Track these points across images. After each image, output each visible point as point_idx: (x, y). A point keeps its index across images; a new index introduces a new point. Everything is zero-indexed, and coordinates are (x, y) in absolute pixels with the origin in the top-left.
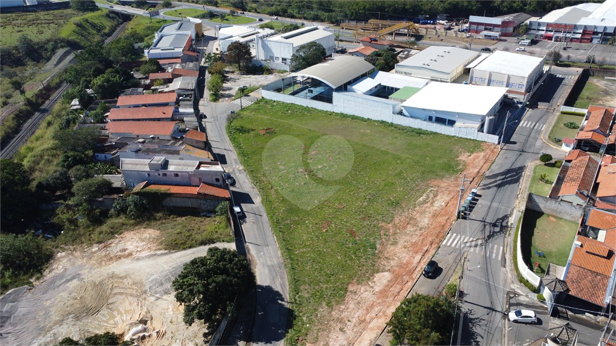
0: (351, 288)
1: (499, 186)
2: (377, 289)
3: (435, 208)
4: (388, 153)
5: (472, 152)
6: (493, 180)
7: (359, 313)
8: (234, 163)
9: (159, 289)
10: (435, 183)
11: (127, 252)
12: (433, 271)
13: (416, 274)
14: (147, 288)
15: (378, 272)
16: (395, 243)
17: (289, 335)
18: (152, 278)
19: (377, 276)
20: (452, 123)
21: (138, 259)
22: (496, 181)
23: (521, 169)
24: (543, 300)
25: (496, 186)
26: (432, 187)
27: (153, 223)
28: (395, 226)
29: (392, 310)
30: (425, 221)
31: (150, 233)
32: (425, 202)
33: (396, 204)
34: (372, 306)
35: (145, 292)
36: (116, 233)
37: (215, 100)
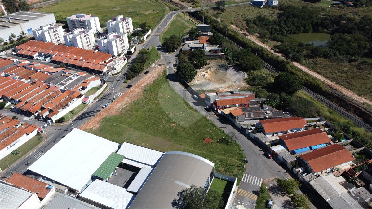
3: (121, 103)
4: (134, 128)
5: (91, 129)
6: (92, 114)
8: (213, 119)
10: (117, 113)
19: (145, 85)
22: (91, 114)
25: (94, 111)
26: (119, 111)
28: (137, 96)
33: (136, 103)
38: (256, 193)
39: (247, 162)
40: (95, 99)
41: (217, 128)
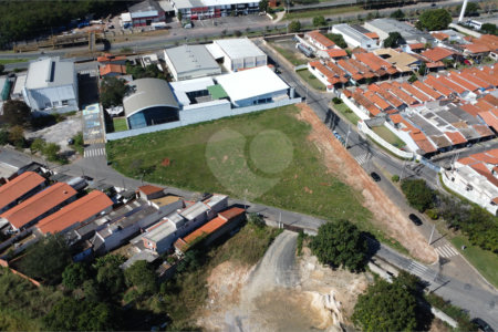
0: (365, 205)
1: (336, 124)
2: (372, 198)
3: (332, 151)
5: (298, 113)
7: (383, 212)
9: (293, 280)
10: (311, 138)
11: (234, 285)
12: (376, 177)
13: (374, 183)
14: (285, 286)
15: (360, 192)
16: (346, 177)
17: (380, 240)
18: (278, 280)
19: (364, 194)
20: (269, 100)
21: (249, 282)
23: (330, 111)
24: (418, 162)
26: (313, 141)
27: (215, 261)
28: (332, 169)
29: (390, 201)
30: (338, 159)
31: (224, 267)
32: (323, 151)
33: (314, 159)
34: (382, 206)
35: (288, 289)
36: (203, 285)
37: (67, 162)
38: (86, 146)
39: (109, 164)
40: (368, 136)
41: (171, 183)
